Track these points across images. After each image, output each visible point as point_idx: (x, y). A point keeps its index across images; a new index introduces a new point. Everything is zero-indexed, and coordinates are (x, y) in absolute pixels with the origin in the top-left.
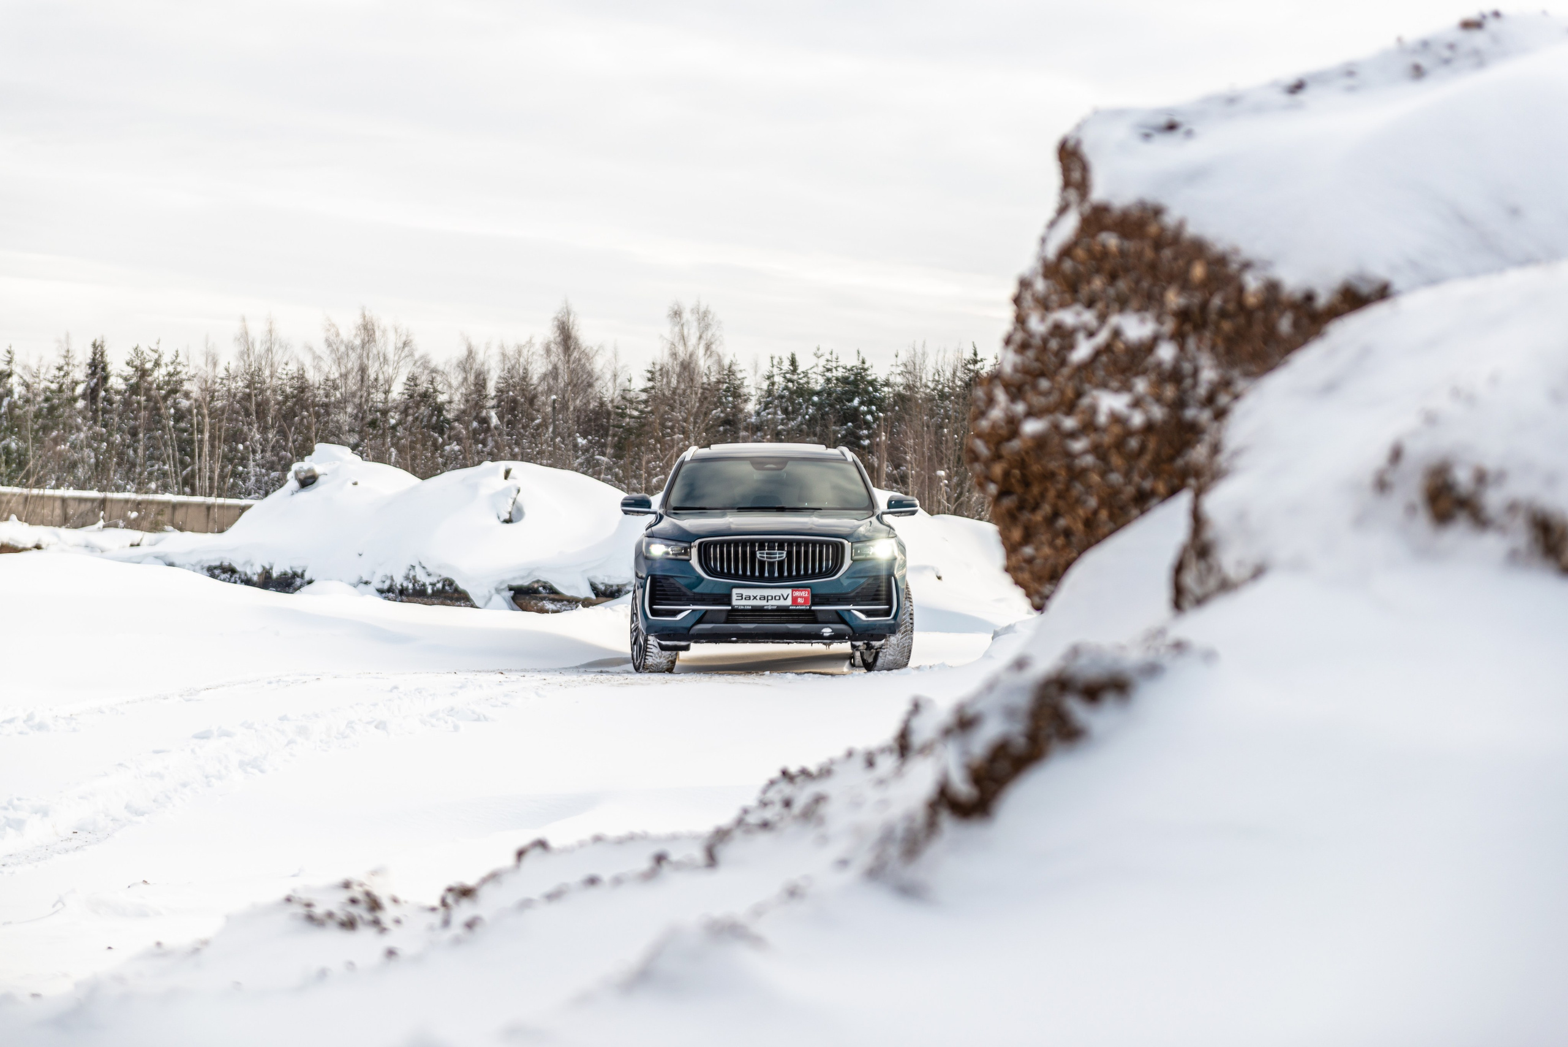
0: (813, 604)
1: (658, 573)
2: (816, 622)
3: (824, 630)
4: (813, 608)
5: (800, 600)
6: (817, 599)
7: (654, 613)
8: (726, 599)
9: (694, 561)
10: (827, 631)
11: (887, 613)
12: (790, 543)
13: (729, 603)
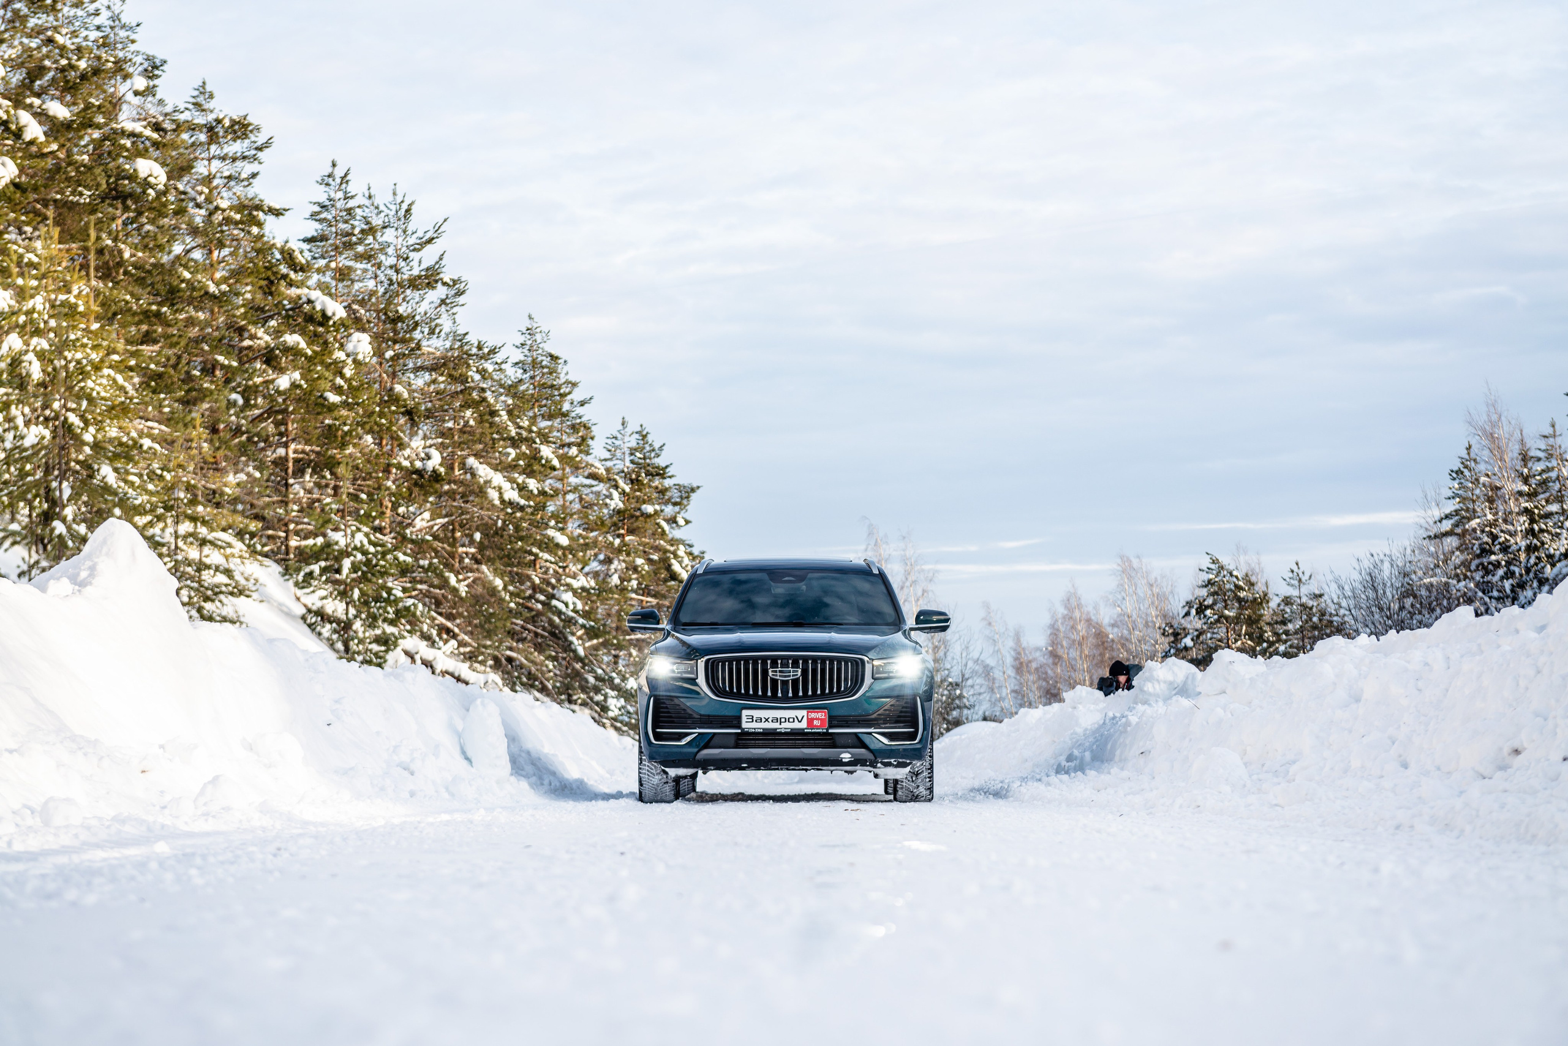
0: (831, 727)
1: (661, 693)
2: (834, 746)
3: (843, 756)
4: (830, 731)
5: (816, 723)
6: (833, 721)
7: (658, 736)
8: (736, 721)
9: (701, 680)
10: (846, 756)
11: (912, 736)
12: (805, 660)
13: (739, 726)
